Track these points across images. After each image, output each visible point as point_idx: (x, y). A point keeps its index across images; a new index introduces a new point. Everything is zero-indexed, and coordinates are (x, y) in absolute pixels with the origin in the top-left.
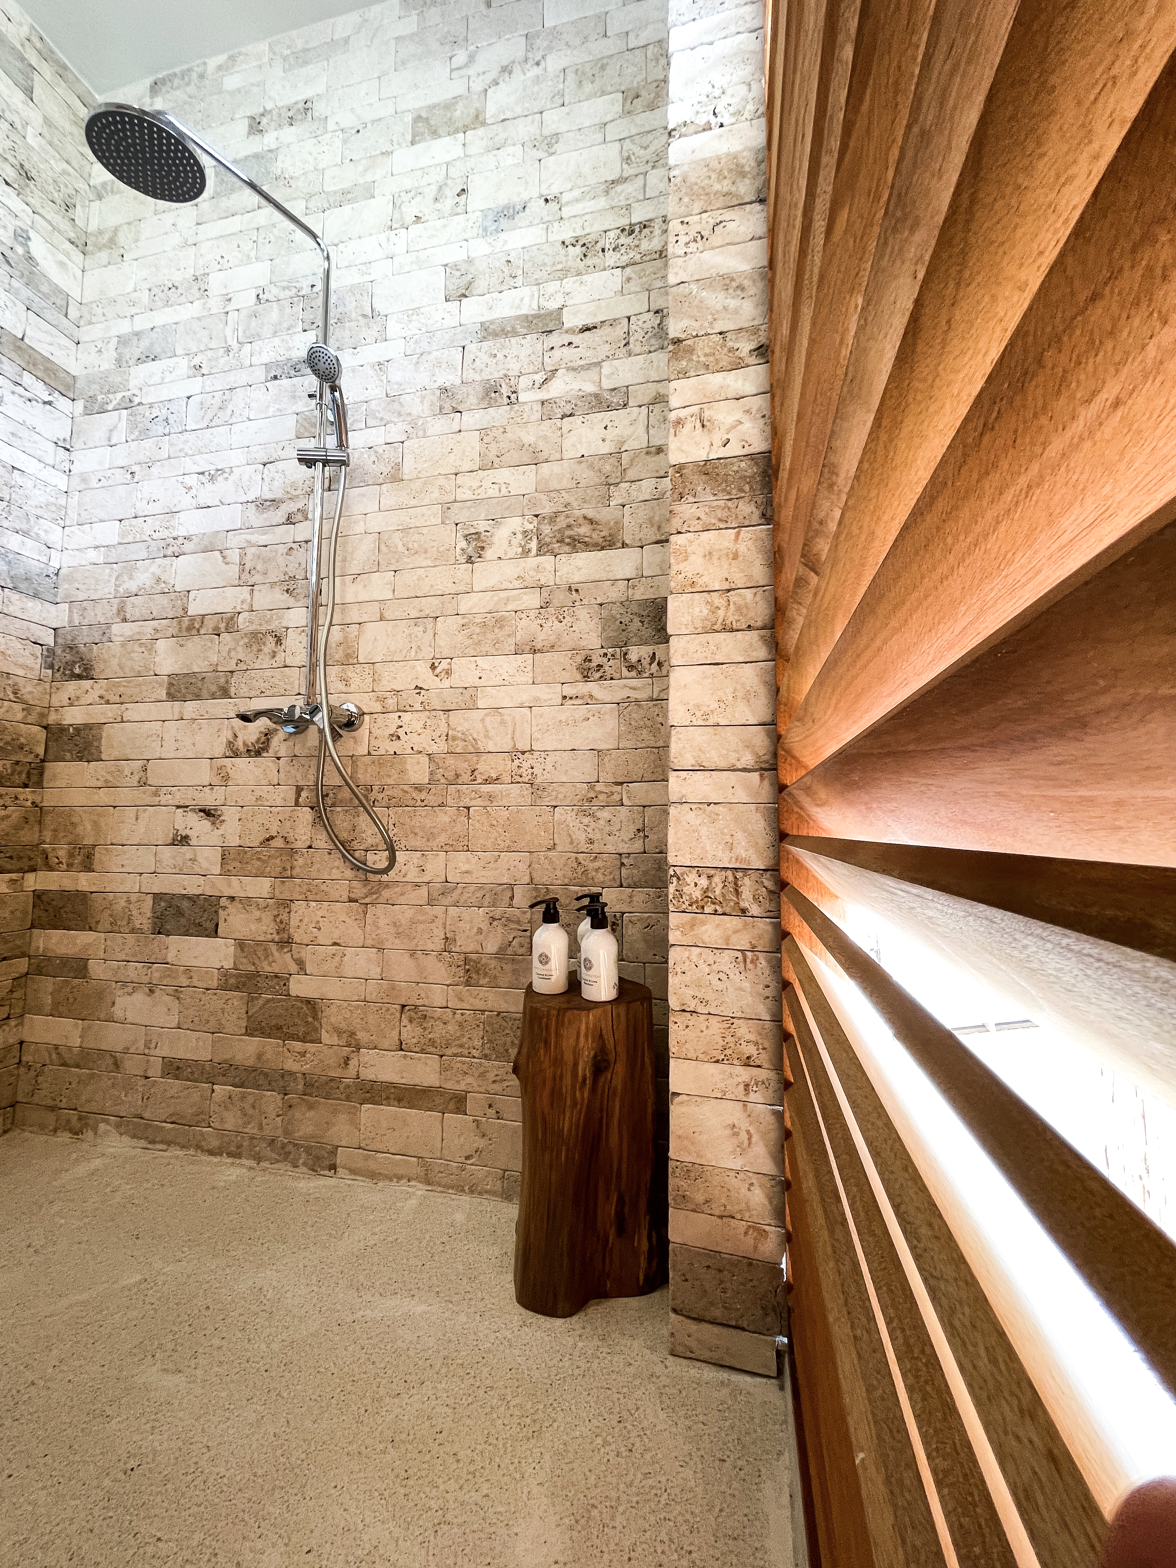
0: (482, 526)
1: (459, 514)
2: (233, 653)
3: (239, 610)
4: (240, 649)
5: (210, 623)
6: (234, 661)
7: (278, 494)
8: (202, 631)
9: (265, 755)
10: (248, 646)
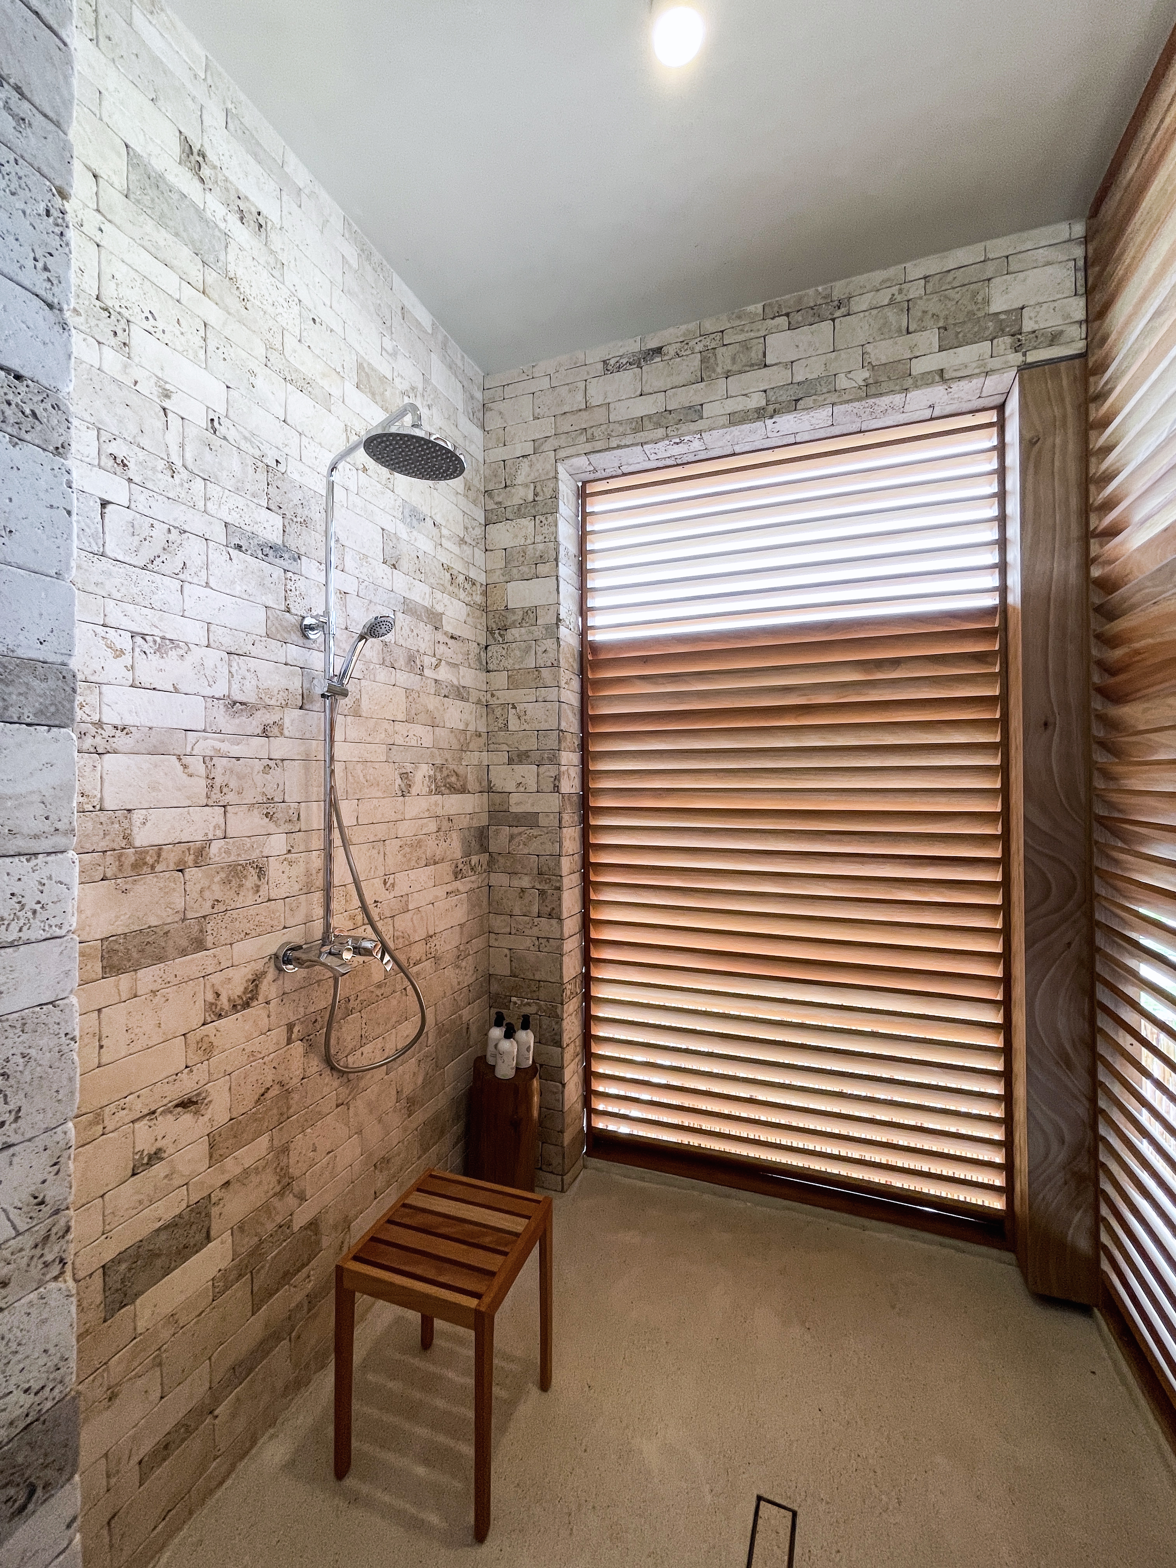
0: (409, 768)
1: (395, 754)
2: (207, 894)
3: (210, 837)
4: (215, 887)
5: (171, 857)
6: (209, 904)
7: (250, 697)
8: (158, 868)
9: (255, 1003)
10: (226, 882)
